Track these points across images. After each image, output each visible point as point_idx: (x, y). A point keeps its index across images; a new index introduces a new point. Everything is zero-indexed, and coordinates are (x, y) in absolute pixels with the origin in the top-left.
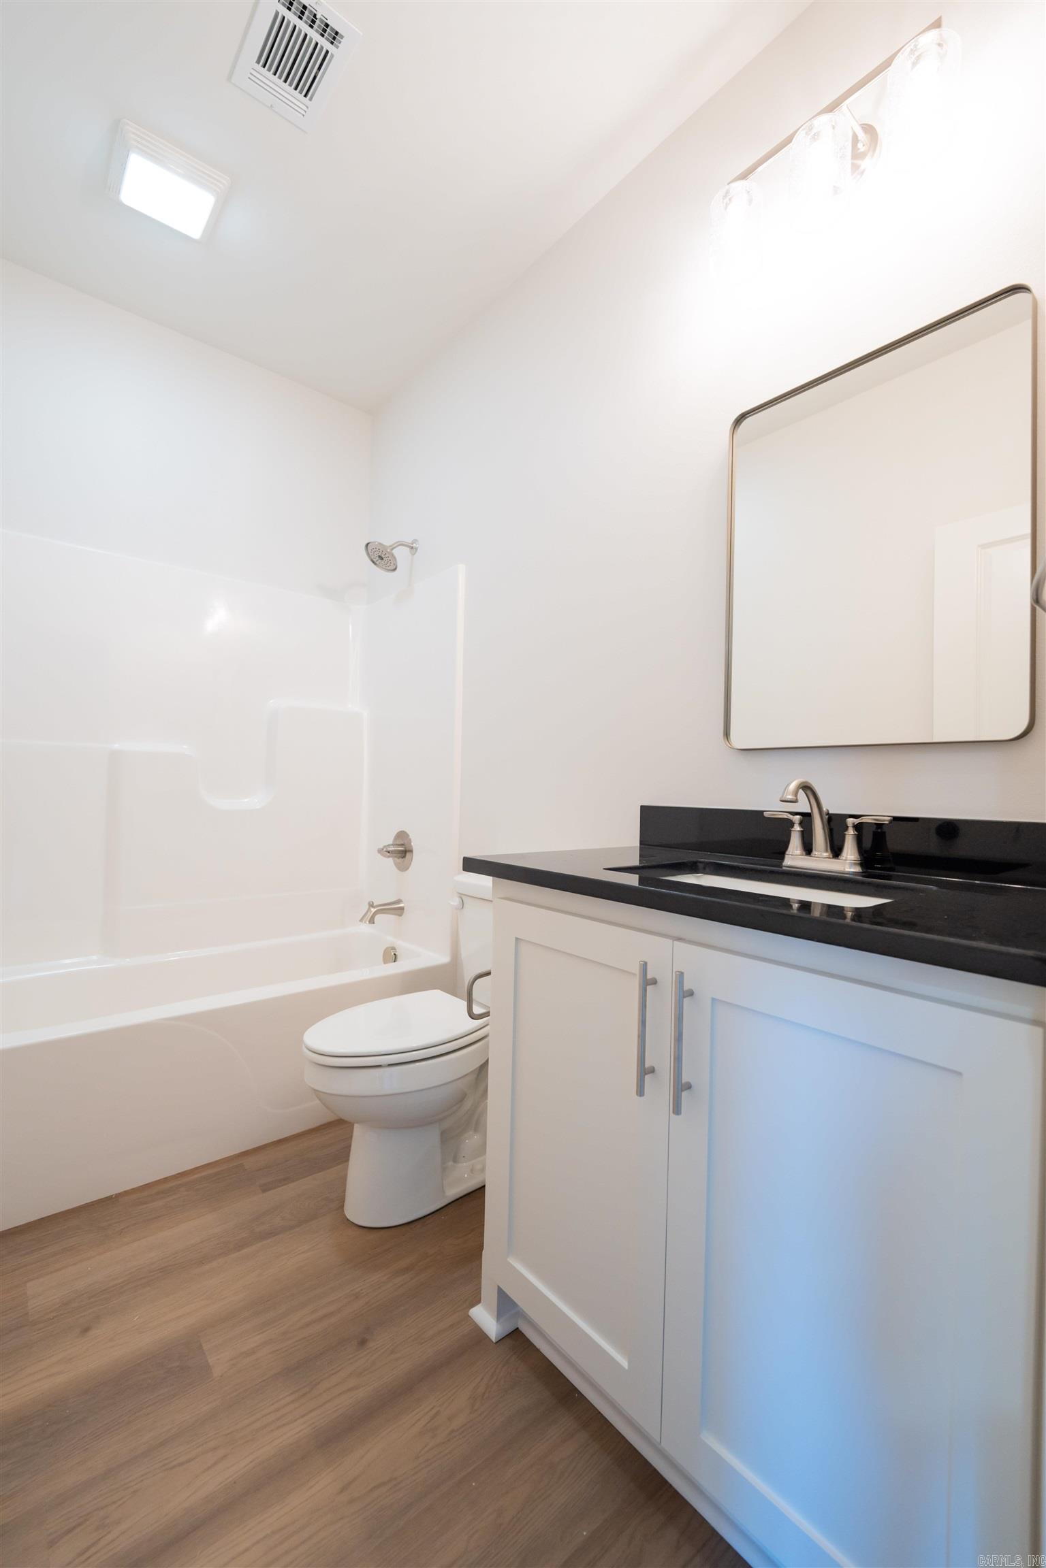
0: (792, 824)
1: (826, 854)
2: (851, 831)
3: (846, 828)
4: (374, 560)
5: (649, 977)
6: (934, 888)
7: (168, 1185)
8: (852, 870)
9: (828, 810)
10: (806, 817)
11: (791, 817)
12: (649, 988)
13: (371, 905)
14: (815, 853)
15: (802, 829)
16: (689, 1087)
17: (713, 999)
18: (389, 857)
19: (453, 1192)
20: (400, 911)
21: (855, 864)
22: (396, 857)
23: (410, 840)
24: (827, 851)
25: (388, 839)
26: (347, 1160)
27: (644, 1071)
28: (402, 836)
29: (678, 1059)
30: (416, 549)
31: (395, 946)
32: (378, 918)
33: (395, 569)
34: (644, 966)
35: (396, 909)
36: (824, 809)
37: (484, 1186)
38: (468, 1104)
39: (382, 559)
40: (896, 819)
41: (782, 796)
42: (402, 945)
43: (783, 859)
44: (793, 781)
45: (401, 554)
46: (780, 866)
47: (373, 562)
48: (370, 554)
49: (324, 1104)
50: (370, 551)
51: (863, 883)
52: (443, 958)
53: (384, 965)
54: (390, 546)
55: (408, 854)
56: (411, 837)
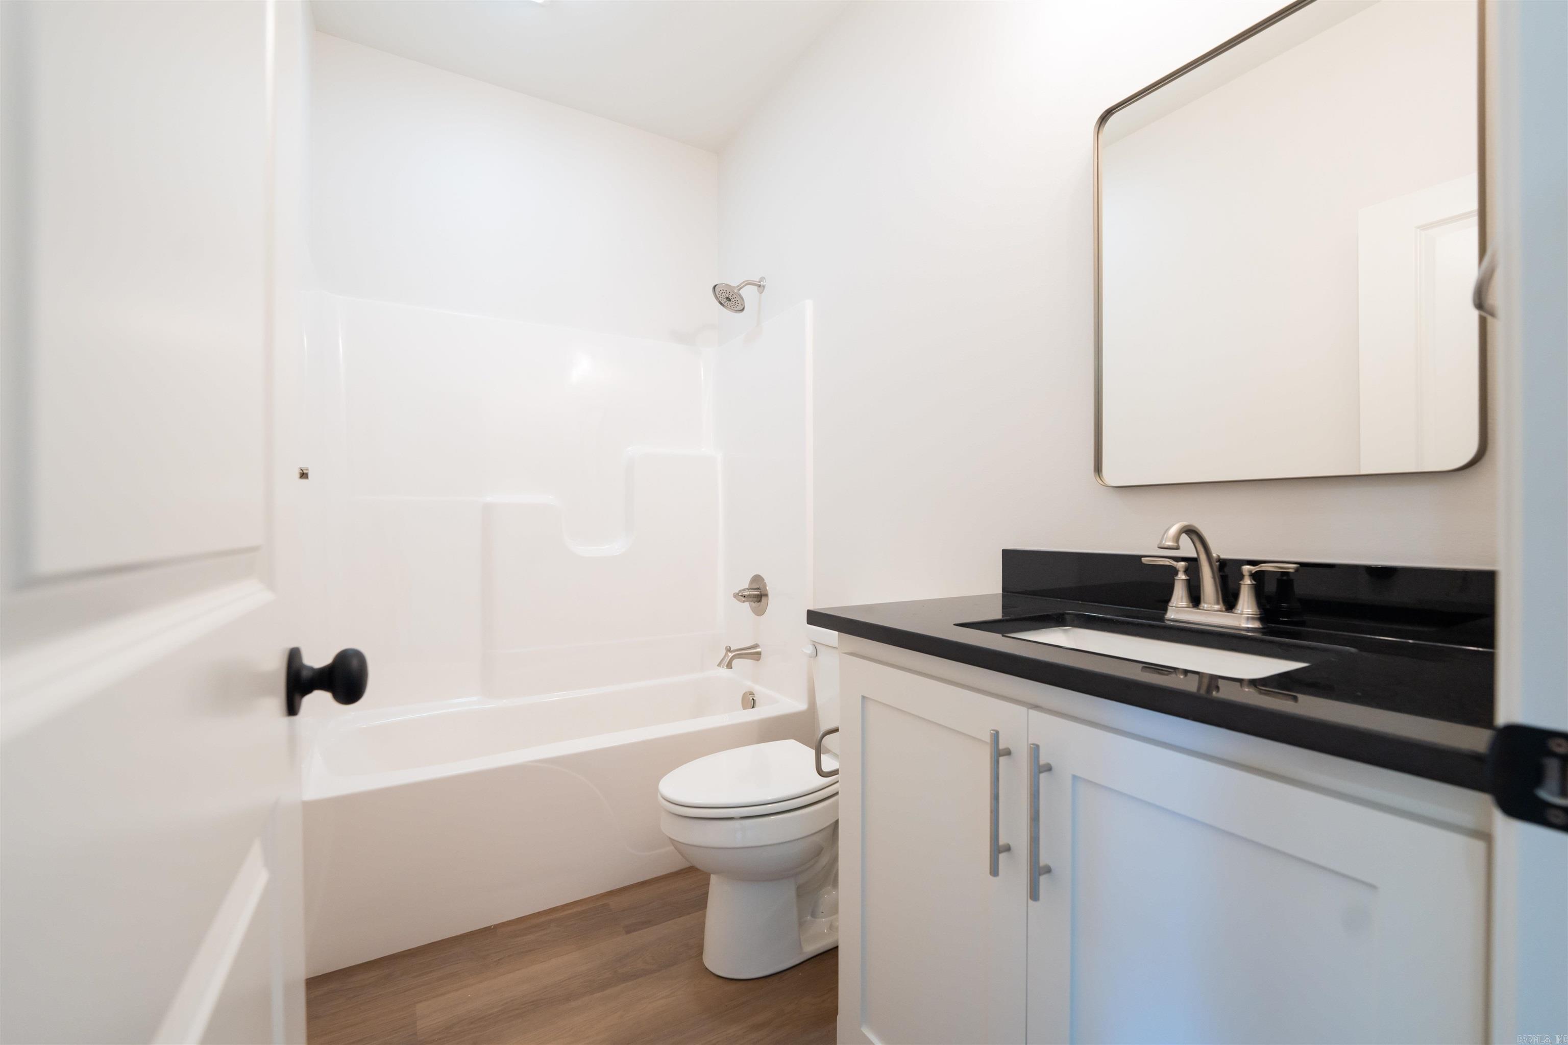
0: (1175, 571)
1: (1217, 607)
2: (1247, 581)
3: (1242, 577)
4: (722, 302)
5: (1001, 746)
6: (1353, 650)
7: (543, 919)
8: (1250, 626)
9: (1219, 556)
10: (1192, 564)
11: (1174, 563)
12: (1002, 759)
13: (729, 650)
14: (1204, 605)
15: (1188, 578)
16: (1048, 870)
17: (1075, 777)
18: (744, 602)
19: (812, 948)
20: (757, 656)
21: (1253, 619)
22: (751, 601)
23: (765, 583)
24: (1218, 603)
25: (744, 584)
26: (705, 907)
27: (998, 849)
28: (757, 580)
29: (1034, 840)
30: (764, 287)
31: (752, 691)
32: (735, 662)
33: (743, 310)
34: (996, 736)
35: (753, 654)
36: (1214, 555)
37: (837, 947)
38: (824, 860)
39: (730, 300)
40: (1303, 565)
41: (1161, 541)
42: (760, 690)
43: (1165, 610)
44: (1173, 525)
45: (748, 293)
46: (1162, 619)
47: (721, 304)
48: (718, 296)
49: (680, 853)
50: (717, 293)
51: (1262, 641)
52: (799, 705)
53: (744, 711)
54: (738, 286)
55: (764, 599)
56: (766, 581)
